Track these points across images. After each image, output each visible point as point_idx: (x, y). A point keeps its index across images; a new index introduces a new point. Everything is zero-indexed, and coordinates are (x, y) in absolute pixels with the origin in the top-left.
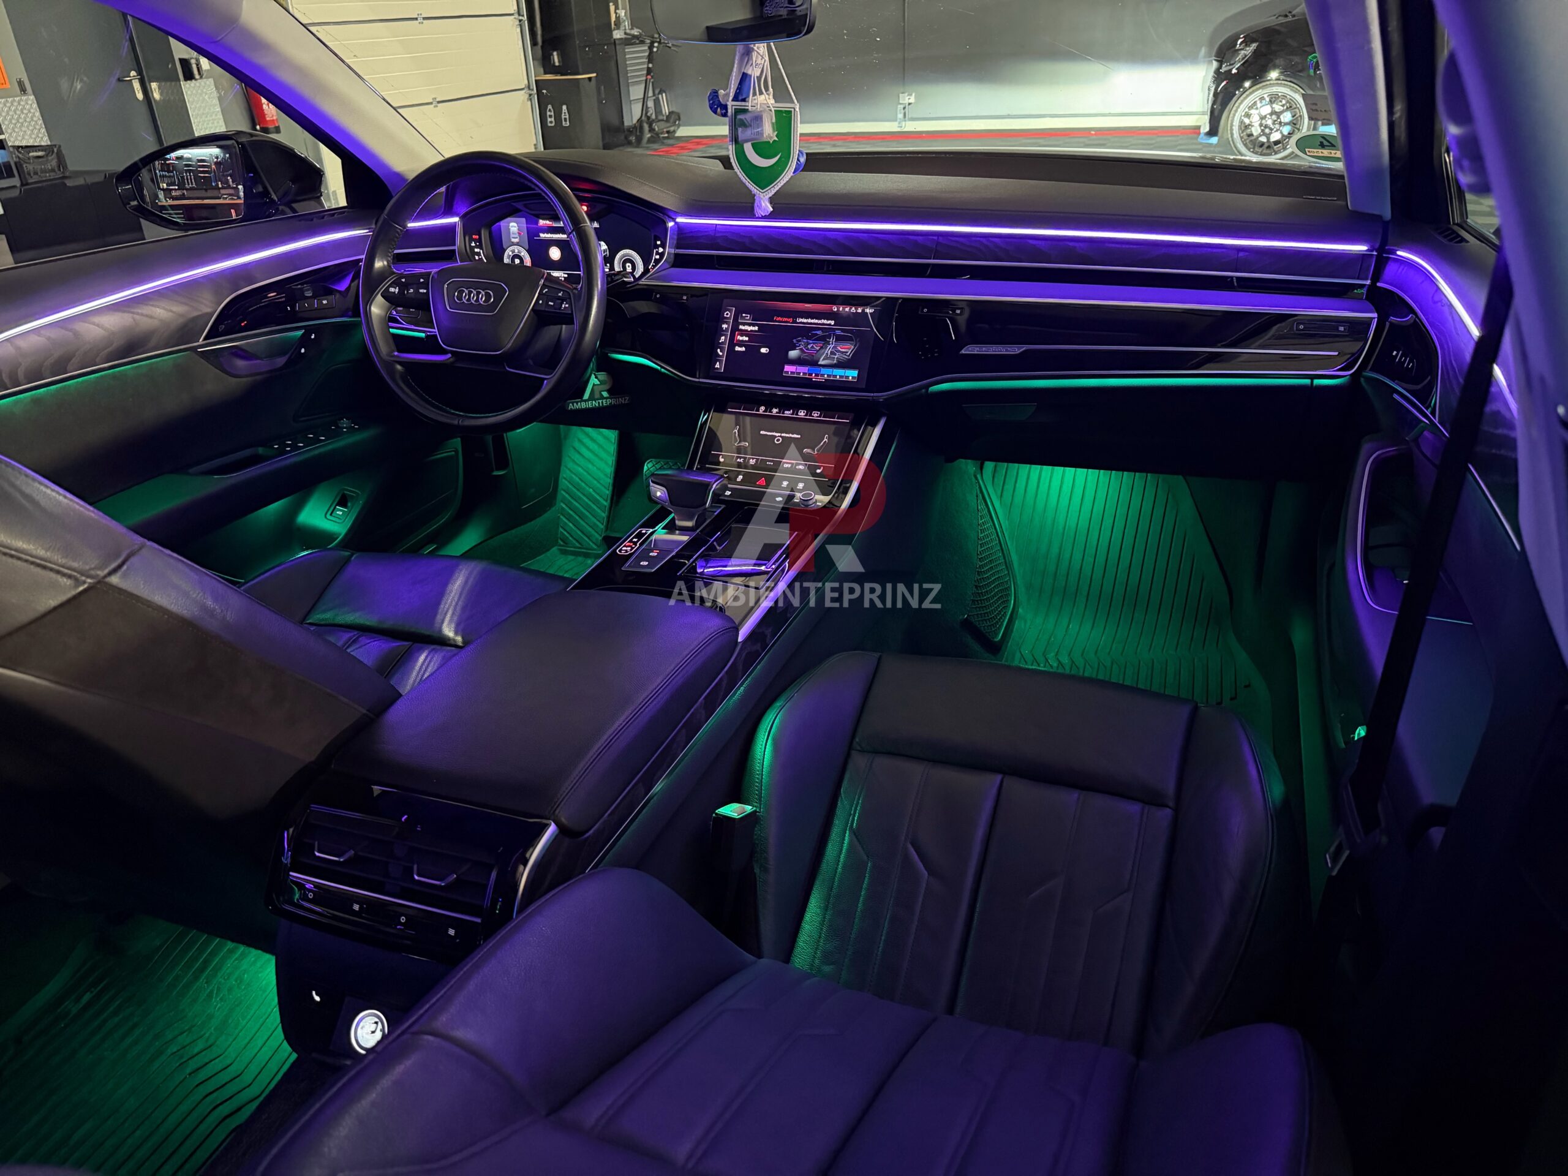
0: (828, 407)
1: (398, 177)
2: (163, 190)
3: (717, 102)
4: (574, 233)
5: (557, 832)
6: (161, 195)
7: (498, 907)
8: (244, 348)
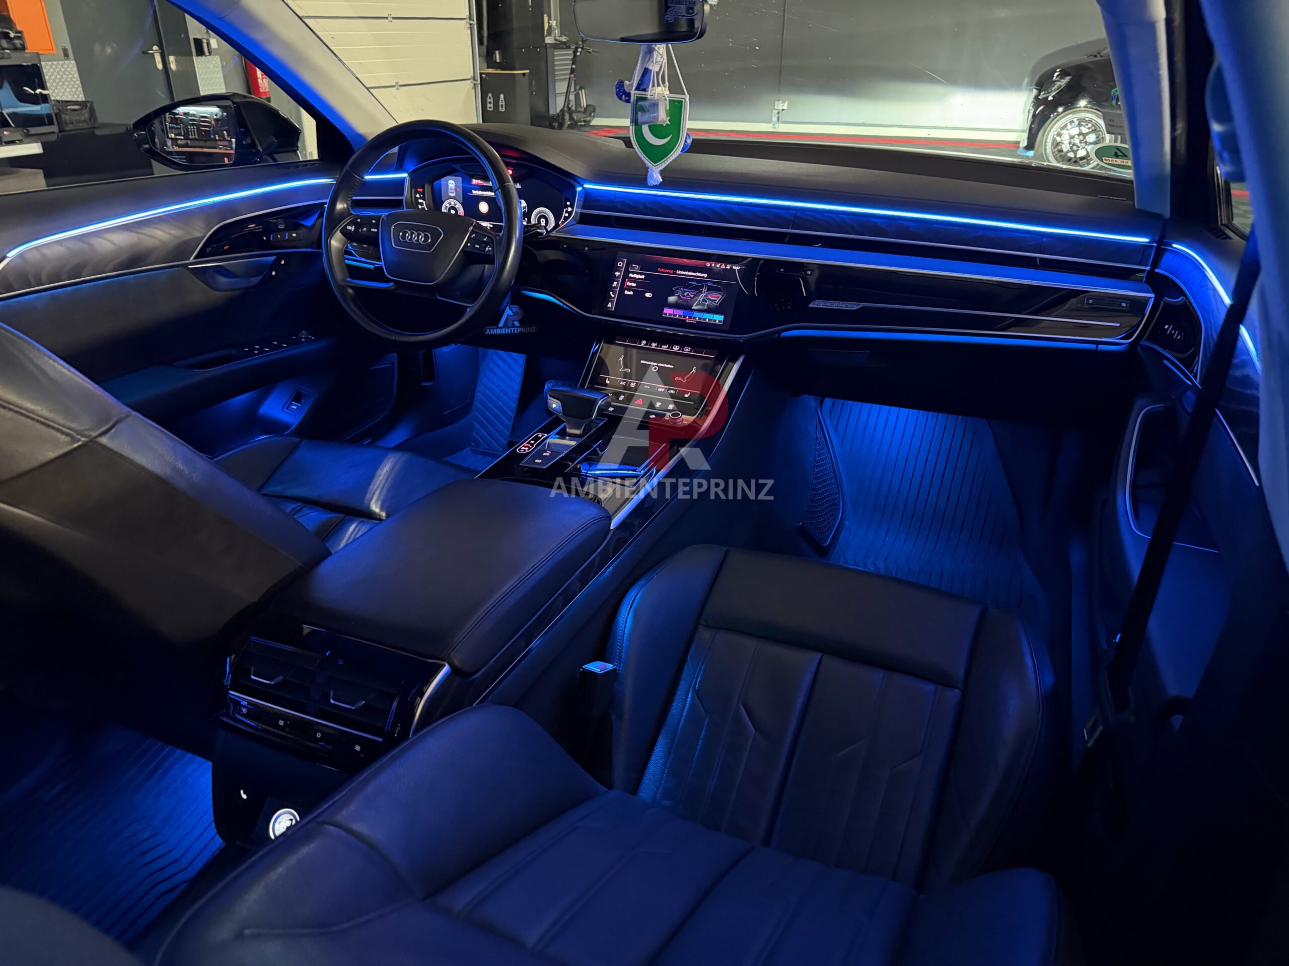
0: (697, 344)
1: (360, 137)
2: (171, 139)
3: (622, 90)
4: (500, 190)
5: (450, 672)
6: (169, 143)
7: (397, 731)
8: (228, 268)
